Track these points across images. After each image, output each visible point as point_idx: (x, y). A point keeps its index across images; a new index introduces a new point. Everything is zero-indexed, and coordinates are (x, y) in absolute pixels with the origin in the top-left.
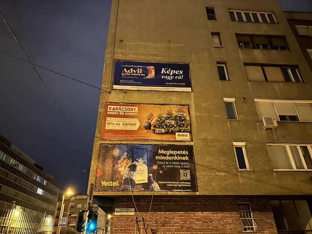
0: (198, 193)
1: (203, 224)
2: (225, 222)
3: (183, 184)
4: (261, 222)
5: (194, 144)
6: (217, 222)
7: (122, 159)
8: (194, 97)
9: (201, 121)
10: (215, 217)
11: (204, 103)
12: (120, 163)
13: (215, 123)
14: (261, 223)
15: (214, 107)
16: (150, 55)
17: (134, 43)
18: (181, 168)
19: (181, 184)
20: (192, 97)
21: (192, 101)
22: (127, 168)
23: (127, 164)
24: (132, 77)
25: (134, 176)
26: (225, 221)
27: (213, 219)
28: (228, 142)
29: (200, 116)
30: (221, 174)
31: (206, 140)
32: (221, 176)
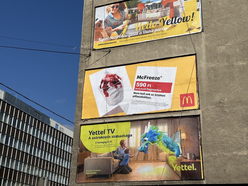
0: (204, 182)
5: (203, 112)
8: (206, 39)
9: (215, 76)
11: (222, 45)
13: (237, 75)
15: (238, 50)
20: (203, 40)
21: (203, 46)
29: (213, 69)
30: (242, 153)
31: (221, 104)
32: (241, 156)
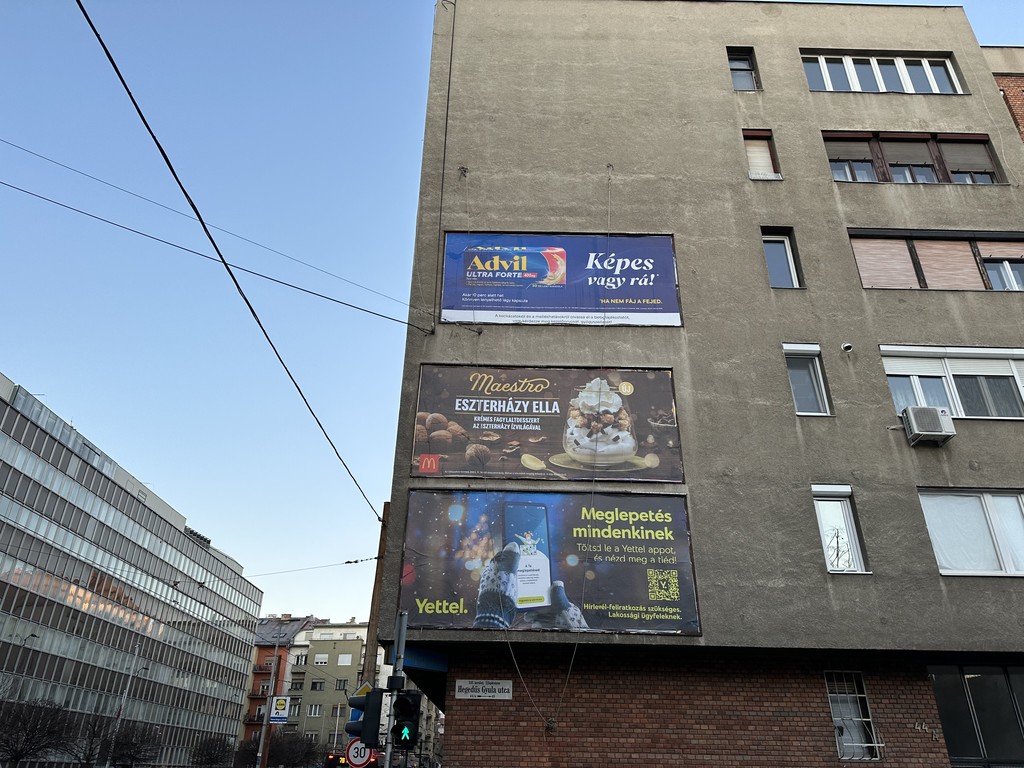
0: (702, 642)
1: (718, 732)
2: (785, 728)
3: (658, 613)
4: (899, 730)
5: (690, 490)
6: (760, 728)
7: (474, 536)
8: (691, 343)
9: (711, 420)
10: (754, 714)
11: (722, 360)
12: (468, 546)
13: (755, 423)
14: (898, 735)
15: (753, 375)
16: (553, 210)
17: (501, 176)
18: (650, 565)
19: (652, 613)
20: (684, 342)
21: (684, 354)
22: (487, 563)
23: (488, 548)
24: (497, 284)
25: (510, 584)
26: (787, 724)
27: (748, 718)
28: (796, 486)
29: (707, 404)
30: (774, 583)
31: (726, 478)
32: (772, 590)
